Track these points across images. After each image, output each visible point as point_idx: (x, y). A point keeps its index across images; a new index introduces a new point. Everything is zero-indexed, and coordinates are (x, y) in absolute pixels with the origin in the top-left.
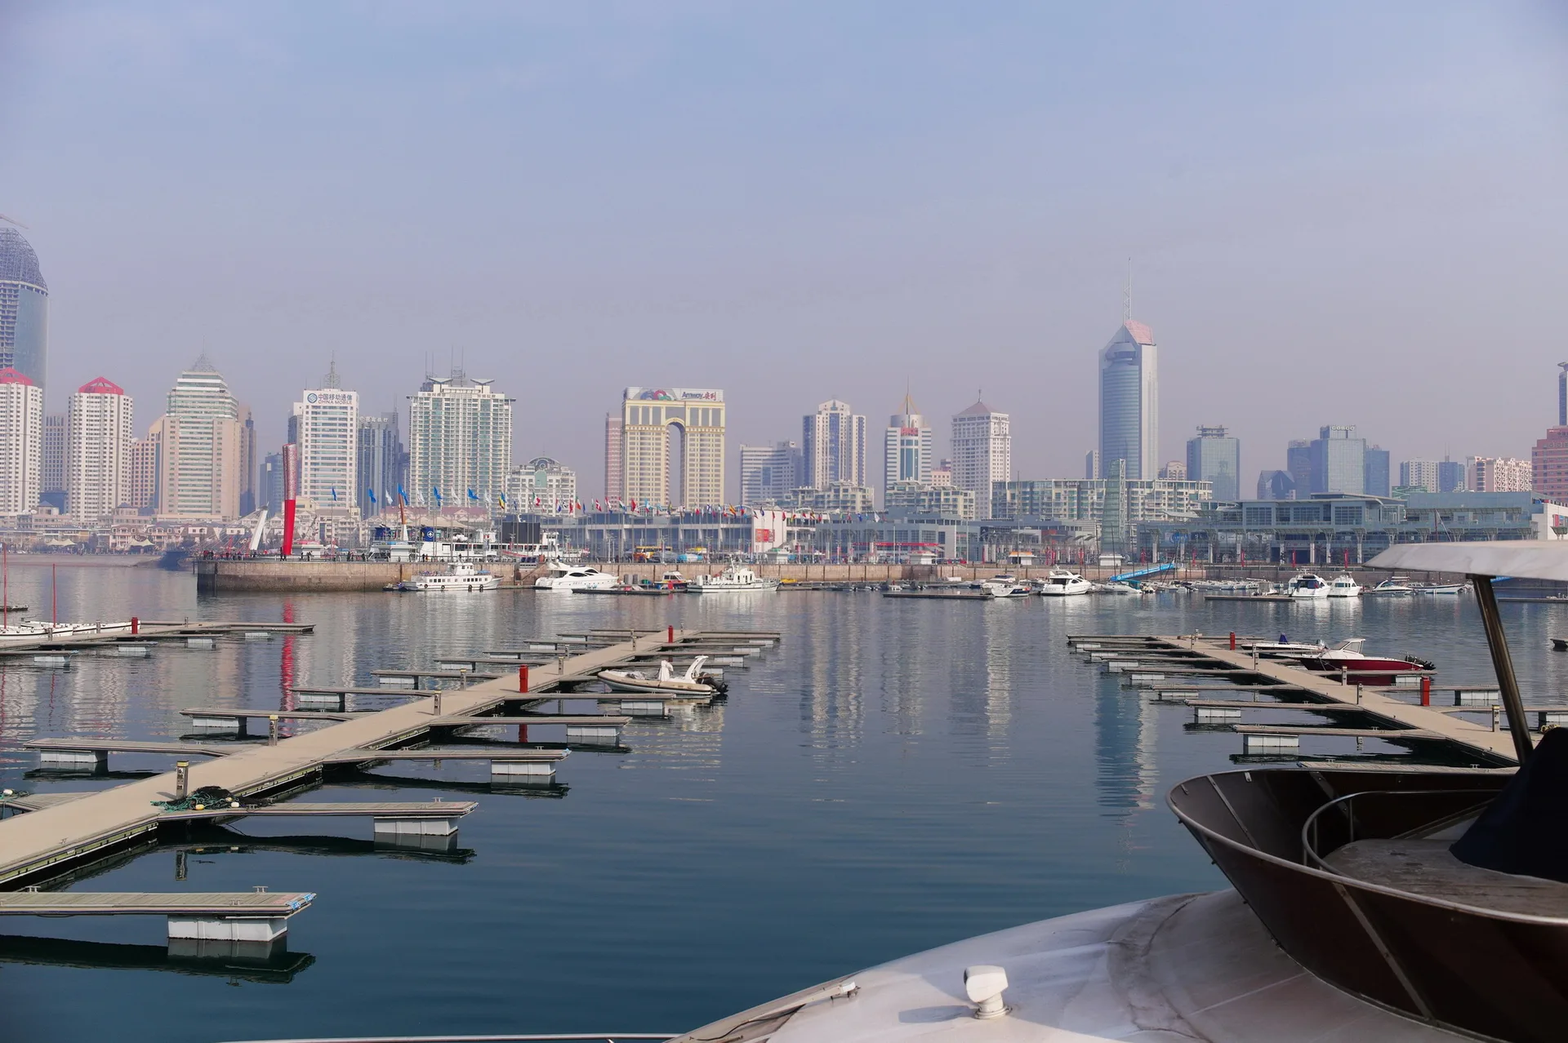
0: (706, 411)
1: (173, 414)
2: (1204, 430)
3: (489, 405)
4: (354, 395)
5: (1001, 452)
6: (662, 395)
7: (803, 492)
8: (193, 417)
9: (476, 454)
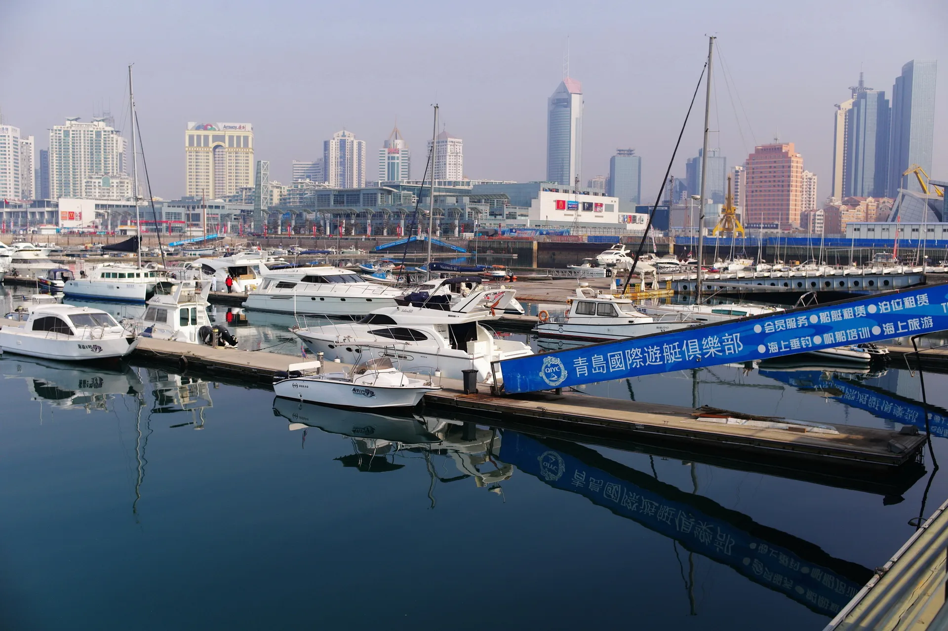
0: (239, 137)
2: (620, 151)
3: (101, 135)
4: (10, 128)
5: (455, 164)
6: (209, 127)
7: (246, 189)
9: (93, 167)
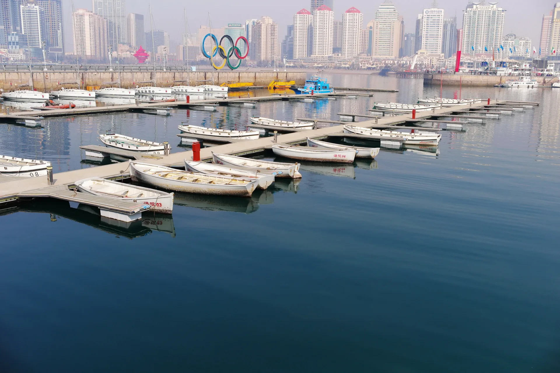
1: (377, 20)
3: (496, 13)
4: (443, 10)
8: (384, 21)
9: (489, 33)
